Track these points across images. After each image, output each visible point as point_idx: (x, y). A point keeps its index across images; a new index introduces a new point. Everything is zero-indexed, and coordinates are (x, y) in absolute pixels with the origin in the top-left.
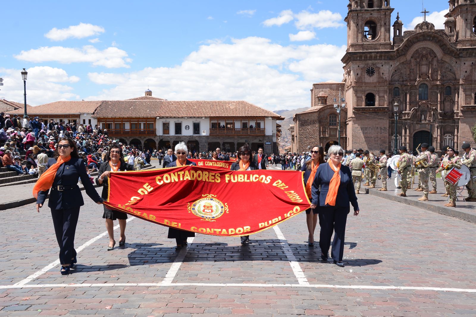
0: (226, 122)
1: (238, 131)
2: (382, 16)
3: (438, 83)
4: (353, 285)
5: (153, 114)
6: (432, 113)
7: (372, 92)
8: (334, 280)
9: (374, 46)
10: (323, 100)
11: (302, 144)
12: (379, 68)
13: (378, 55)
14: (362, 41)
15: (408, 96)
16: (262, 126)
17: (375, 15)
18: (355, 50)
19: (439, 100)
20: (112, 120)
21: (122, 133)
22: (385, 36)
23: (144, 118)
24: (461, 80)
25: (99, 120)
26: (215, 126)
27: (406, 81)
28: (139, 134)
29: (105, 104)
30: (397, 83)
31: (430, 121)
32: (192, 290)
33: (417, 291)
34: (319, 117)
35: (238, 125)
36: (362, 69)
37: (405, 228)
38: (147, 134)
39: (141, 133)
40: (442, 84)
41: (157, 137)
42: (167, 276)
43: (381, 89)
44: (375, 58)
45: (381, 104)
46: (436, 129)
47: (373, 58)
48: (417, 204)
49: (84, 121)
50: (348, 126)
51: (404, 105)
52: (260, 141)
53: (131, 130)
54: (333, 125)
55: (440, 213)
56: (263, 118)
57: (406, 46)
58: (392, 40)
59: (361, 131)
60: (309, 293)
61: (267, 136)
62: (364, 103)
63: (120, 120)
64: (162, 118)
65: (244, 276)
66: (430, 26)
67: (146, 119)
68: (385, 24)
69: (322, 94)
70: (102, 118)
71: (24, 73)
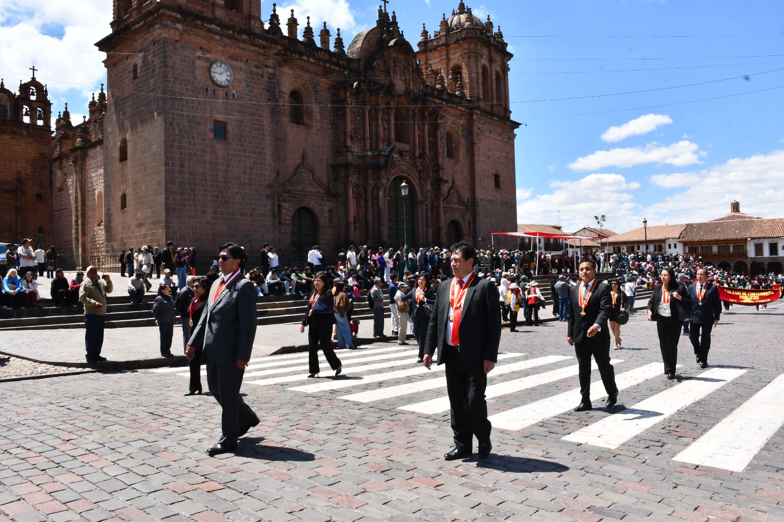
5: (743, 235)
20: (699, 243)
21: (709, 256)
23: (733, 240)
25: (685, 244)
28: (728, 256)
29: (689, 227)
38: (737, 256)
39: (730, 255)
41: (748, 259)
49: (670, 246)
53: (720, 253)
63: (707, 243)
64: (753, 239)
67: (735, 241)
70: (688, 242)
71: (645, 222)
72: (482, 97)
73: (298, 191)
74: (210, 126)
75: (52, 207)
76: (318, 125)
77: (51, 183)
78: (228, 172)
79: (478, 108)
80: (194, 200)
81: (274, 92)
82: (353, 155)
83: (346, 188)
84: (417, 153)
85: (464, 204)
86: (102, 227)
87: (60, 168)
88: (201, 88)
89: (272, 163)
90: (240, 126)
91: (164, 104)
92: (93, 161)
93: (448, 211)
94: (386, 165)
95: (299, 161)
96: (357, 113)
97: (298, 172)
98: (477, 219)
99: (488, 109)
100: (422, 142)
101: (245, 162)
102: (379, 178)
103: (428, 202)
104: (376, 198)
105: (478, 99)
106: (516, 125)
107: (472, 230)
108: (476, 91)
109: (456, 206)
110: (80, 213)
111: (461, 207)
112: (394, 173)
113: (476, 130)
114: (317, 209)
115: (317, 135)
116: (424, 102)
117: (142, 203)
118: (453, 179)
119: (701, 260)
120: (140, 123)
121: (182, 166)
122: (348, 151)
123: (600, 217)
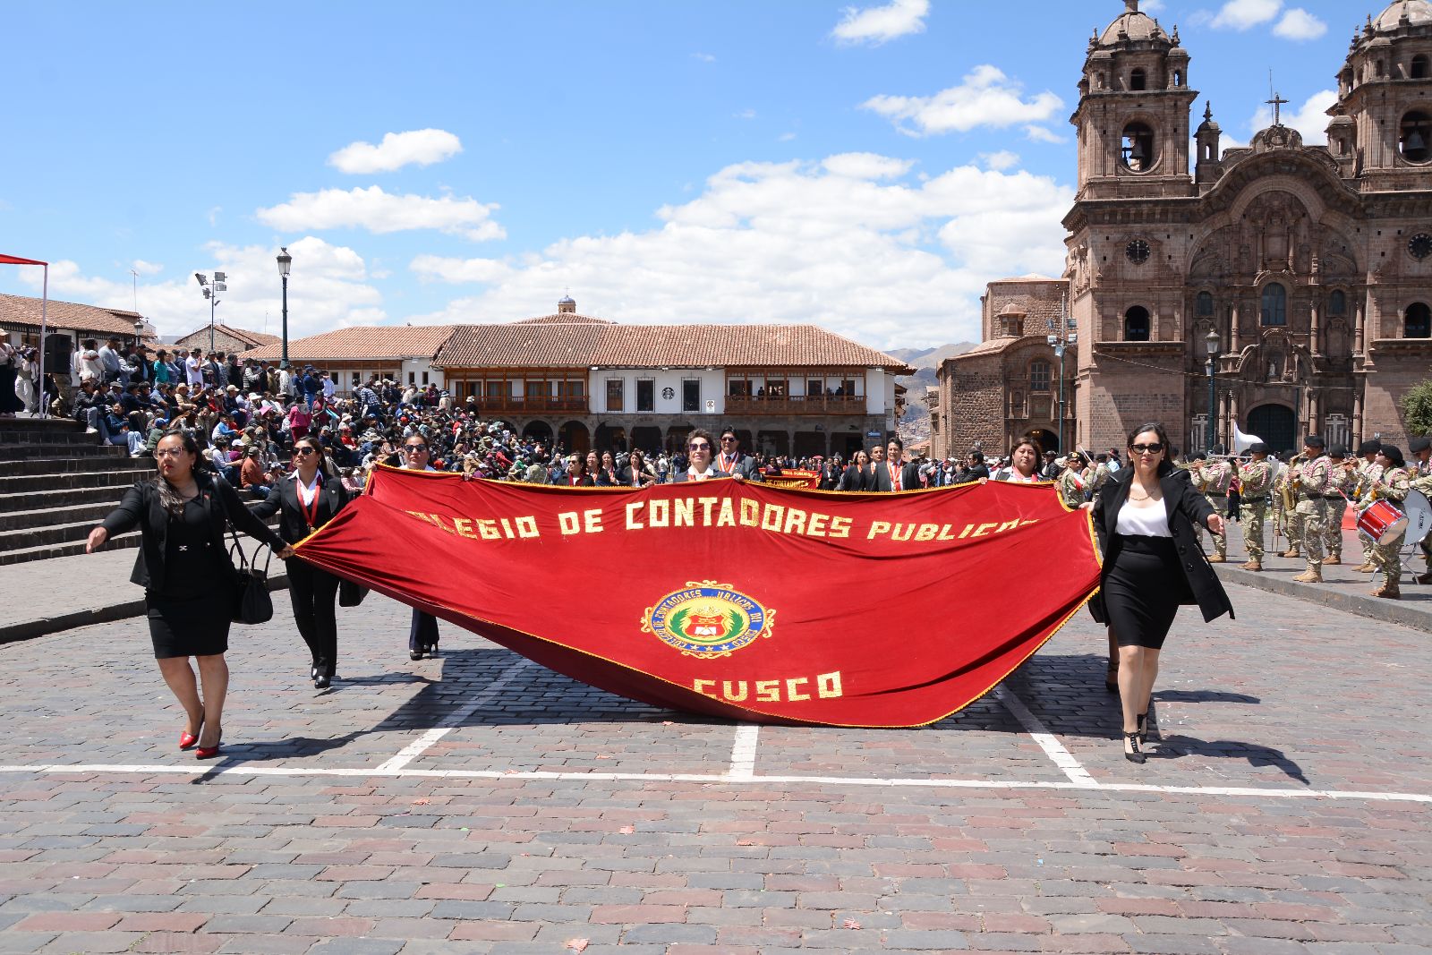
0: (766, 379)
1: (796, 402)
2: (1166, 111)
3: (1312, 282)
4: (1208, 785)
5: (581, 359)
6: (1296, 360)
7: (1141, 304)
8: (1156, 775)
9: (1149, 188)
10: (1014, 323)
11: (960, 437)
12: (1161, 243)
13: (1158, 210)
14: (1117, 174)
15: (1235, 313)
16: (858, 390)
17: (1150, 108)
18: (1099, 197)
19: (1313, 325)
20: (480, 374)
21: (506, 405)
22: (1175, 160)
23: (558, 369)
24: (1369, 275)
25: (449, 374)
26: (737, 391)
27: (1230, 275)
28: (547, 409)
29: (461, 333)
30: (1206, 281)
31: (1289, 379)
32: (812, 792)
33: (1374, 801)
34: (1004, 368)
35: (797, 388)
36: (1116, 245)
37: (1282, 648)
38: (567, 409)
39: (552, 406)
40: (1323, 286)
41: (591, 416)
42: (734, 758)
43: (1166, 296)
44: (1150, 218)
45: (1166, 336)
46: (1307, 399)
47: (1145, 217)
48: (1293, 589)
49: (412, 376)
50: (1078, 390)
51: (1225, 338)
52: (853, 427)
53: (528, 400)
54: (1040, 389)
55: (1358, 614)
56: (862, 370)
57: (1228, 186)
58: (1192, 173)
59: (1113, 405)
60: (1107, 804)
61: (871, 416)
62: (1120, 333)
63: (499, 374)
64: (604, 369)
65: (927, 761)
66: (1290, 137)
67: (564, 371)
68: (1175, 130)
69: (1011, 309)
70: (456, 370)
71: (285, 260)
123: (210, 278)
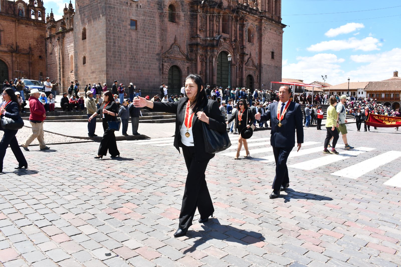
5: (399, 89)
20: (375, 92)
21: (380, 99)
23: (393, 91)
25: (368, 92)
29: (371, 83)
38: (395, 100)
39: (391, 99)
41: (400, 101)
49: (359, 93)
53: (385, 98)
63: (379, 92)
67: (394, 92)
71: (349, 80)
72: (267, 11)
73: (172, 57)
74: (129, 22)
75: (47, 63)
76: (183, 23)
77: (46, 50)
78: (138, 47)
79: (265, 17)
80: (120, 60)
81: (161, 5)
82: (200, 39)
83: (196, 56)
84: (233, 39)
85: (255, 67)
86: (73, 73)
87: (51, 43)
88: (124, 2)
89: (160, 42)
90: (144, 22)
91: (106, 10)
92: (68, 39)
93: (247, 70)
94: (217, 45)
95: (173, 42)
96: (203, 17)
97: (173, 46)
98: (262, 74)
99: (270, 17)
100: (236, 34)
101: (146, 41)
102: (213, 51)
103: (238, 65)
104: (211, 62)
105: (265, 11)
106: (284, 26)
107: (259, 80)
108: (264, 7)
109: (251, 67)
110: (61, 66)
111: (253, 68)
112: (221, 49)
113: (263, 28)
114: (181, 67)
115: (182, 28)
116: (237, 12)
117: (94, 61)
118: (250, 53)
119: (376, 101)
120: (93, 20)
121: (114, 43)
122: (198, 37)
123: (324, 76)
